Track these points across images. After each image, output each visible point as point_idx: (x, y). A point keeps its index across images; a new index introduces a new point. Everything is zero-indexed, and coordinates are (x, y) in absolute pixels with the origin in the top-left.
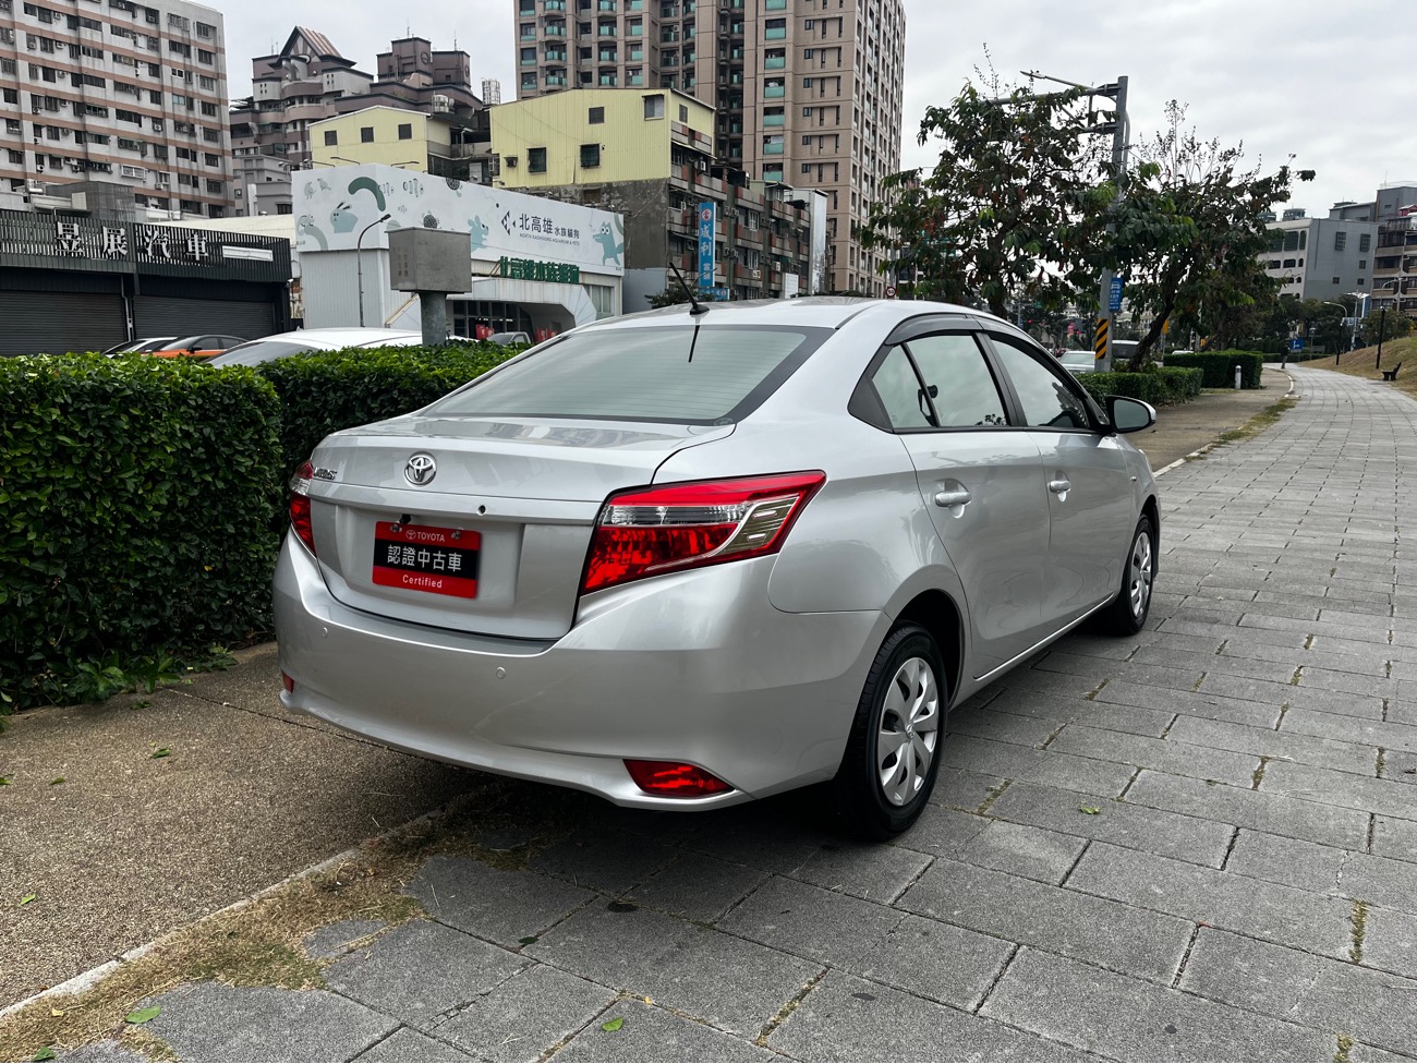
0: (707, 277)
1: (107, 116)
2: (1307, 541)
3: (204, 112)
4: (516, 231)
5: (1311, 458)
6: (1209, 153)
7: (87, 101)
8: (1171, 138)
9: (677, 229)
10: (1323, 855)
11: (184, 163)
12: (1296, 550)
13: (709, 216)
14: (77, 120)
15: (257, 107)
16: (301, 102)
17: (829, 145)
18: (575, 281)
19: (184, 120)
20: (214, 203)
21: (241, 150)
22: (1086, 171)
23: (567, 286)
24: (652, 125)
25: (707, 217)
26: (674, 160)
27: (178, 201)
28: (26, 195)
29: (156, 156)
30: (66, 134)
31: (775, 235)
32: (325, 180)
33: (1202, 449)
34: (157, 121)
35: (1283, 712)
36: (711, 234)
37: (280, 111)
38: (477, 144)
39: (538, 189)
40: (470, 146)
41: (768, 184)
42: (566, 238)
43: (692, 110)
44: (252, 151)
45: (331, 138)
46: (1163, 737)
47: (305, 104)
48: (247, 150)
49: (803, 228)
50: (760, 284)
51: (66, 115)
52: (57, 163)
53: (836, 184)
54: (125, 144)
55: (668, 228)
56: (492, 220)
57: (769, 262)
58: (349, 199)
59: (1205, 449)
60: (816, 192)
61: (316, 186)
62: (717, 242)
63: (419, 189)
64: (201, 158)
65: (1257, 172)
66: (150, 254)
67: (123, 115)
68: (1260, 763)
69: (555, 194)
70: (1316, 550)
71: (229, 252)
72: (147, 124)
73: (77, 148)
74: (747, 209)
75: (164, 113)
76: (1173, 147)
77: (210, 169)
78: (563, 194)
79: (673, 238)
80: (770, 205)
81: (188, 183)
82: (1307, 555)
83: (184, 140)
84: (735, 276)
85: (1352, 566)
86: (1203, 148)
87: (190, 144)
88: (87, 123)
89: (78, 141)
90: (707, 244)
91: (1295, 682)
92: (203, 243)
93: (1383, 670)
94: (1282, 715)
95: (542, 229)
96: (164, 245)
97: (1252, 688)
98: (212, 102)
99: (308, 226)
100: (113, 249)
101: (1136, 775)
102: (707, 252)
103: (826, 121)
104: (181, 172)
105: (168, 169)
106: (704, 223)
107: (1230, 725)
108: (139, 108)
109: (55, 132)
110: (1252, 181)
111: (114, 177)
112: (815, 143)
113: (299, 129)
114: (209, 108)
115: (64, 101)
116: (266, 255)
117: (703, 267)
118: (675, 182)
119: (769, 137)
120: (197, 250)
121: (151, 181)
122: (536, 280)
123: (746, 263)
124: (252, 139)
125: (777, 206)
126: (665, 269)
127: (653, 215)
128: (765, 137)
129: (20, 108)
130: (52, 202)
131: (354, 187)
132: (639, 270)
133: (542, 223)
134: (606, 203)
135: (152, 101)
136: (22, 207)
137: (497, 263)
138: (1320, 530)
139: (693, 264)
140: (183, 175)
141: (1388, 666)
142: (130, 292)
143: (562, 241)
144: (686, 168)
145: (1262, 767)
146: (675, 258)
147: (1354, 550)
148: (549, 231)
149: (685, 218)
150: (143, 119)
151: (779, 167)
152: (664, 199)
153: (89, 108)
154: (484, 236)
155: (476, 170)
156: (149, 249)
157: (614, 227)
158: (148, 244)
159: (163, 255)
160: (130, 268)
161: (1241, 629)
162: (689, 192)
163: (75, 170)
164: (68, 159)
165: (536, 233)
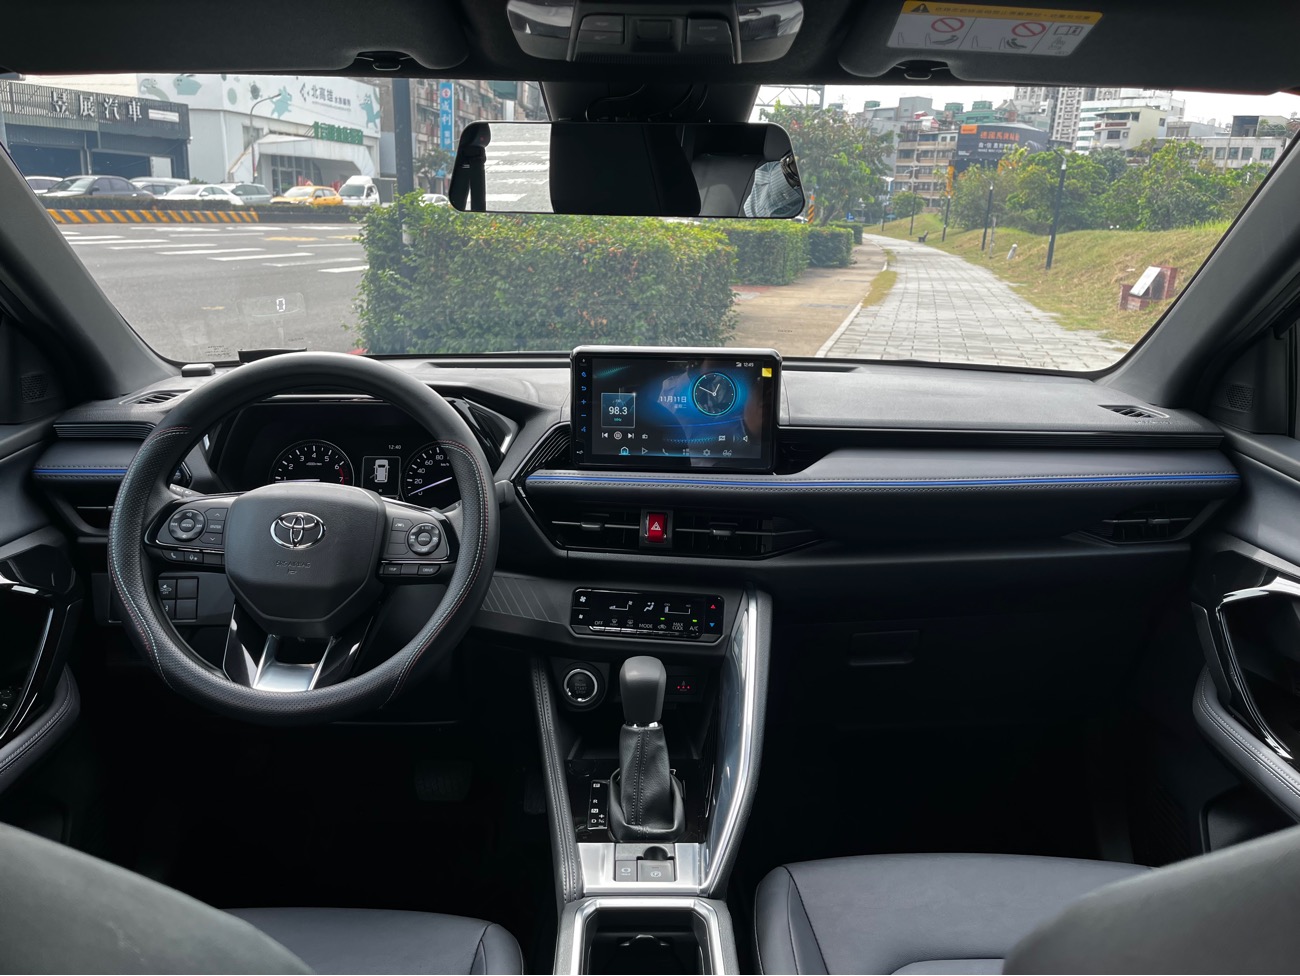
0: (446, 143)
4: (310, 99)
9: (423, 102)
13: (449, 94)
25: (446, 94)
31: (480, 105)
36: (450, 108)
42: (342, 106)
55: (416, 101)
56: (294, 90)
66: (107, 115)
71: (154, 114)
90: (447, 116)
92: (138, 108)
95: (327, 98)
96: (115, 109)
99: (150, 88)
100: (86, 112)
106: (443, 100)
116: (174, 117)
117: (443, 135)
120: (134, 114)
122: (335, 140)
133: (326, 93)
137: (310, 126)
142: (90, 146)
146: (422, 125)
148: (330, 100)
154: (289, 103)
157: (373, 97)
159: (115, 116)
160: (94, 127)
165: (322, 101)
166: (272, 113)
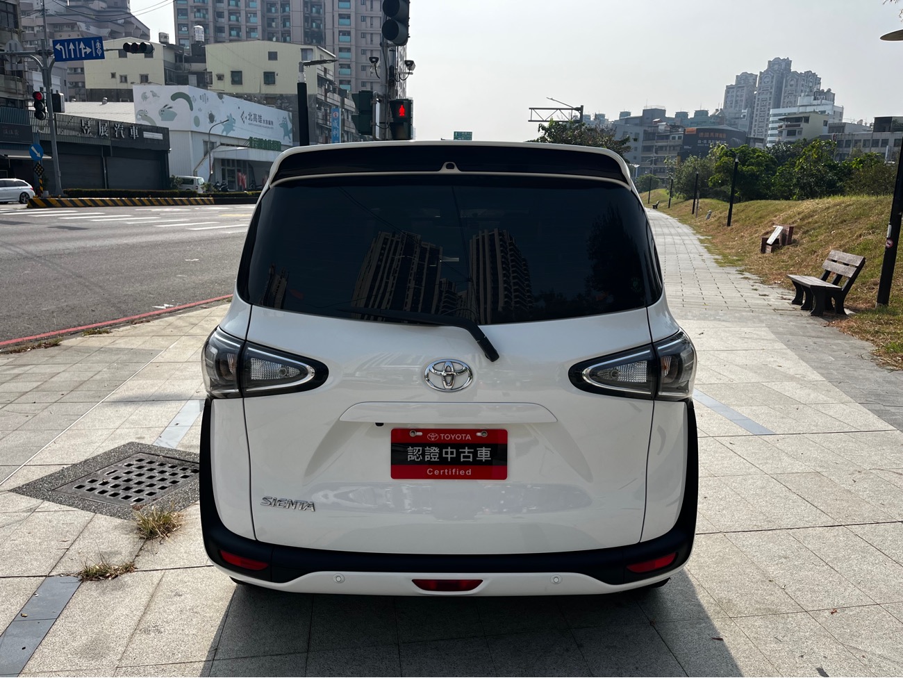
4: (247, 121)
9: (320, 121)
18: (279, 150)
25: (335, 116)
26: (319, 84)
32: (155, 92)
36: (338, 125)
38: (194, 64)
39: (237, 94)
40: (189, 65)
42: (268, 125)
56: (237, 116)
63: (208, 99)
69: (249, 98)
71: (147, 135)
78: (253, 98)
79: (318, 126)
92: (136, 131)
96: (122, 131)
99: (143, 116)
100: (103, 133)
102: (336, 134)
106: (334, 119)
116: (159, 136)
118: (319, 97)
120: (134, 134)
122: (261, 149)
128: (339, 65)
131: (174, 97)
133: (257, 117)
134: (279, 105)
137: (249, 140)
142: (107, 155)
144: (323, 88)
146: (320, 137)
148: (260, 122)
149: (323, 116)
151: (349, 82)
152: (313, 105)
154: (234, 124)
155: (193, 79)
156: (116, 133)
157: (287, 119)
159: (122, 137)
160: (108, 143)
162: (324, 101)
165: (255, 123)
166: (223, 132)
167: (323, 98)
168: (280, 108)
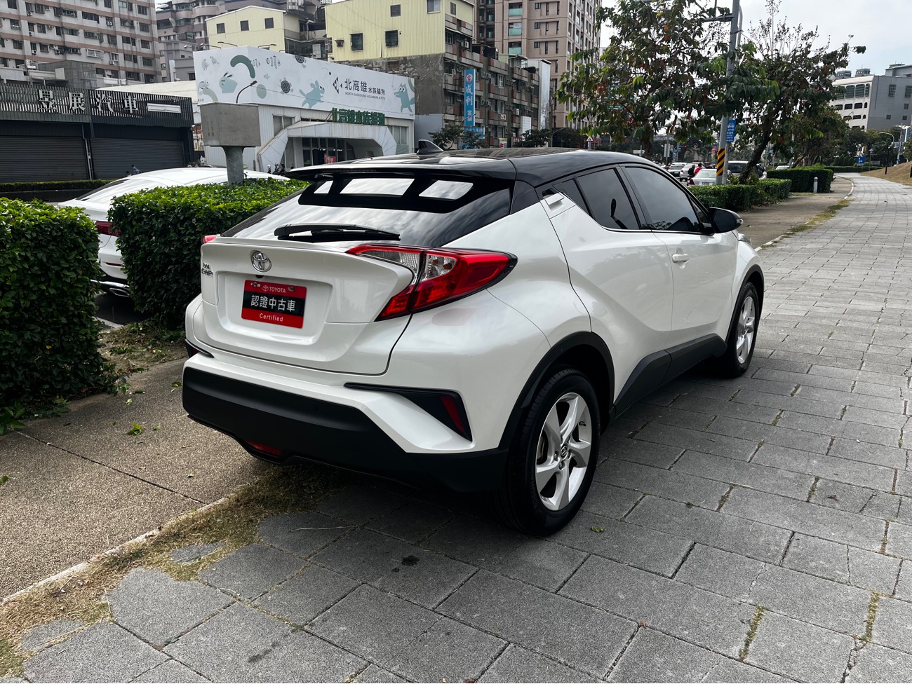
0: (470, 119)
1: (76, 17)
2: (821, 310)
3: (139, 12)
4: (343, 91)
5: (846, 245)
6: (796, 34)
7: (63, 6)
8: (769, 24)
9: (450, 87)
10: (747, 567)
11: (128, 47)
12: (812, 318)
13: (471, 78)
14: (57, 20)
15: (174, 8)
16: (203, 4)
17: (552, 28)
18: (382, 124)
19: (126, 18)
20: (149, 73)
21: (165, 37)
22: (707, 49)
23: (377, 127)
24: (431, 16)
25: (469, 80)
26: (447, 41)
27: (124, 72)
28: (25, 70)
29: (109, 42)
30: (50, 28)
31: (515, 91)
32: (214, 57)
33: (775, 240)
34: (109, 19)
35: (759, 447)
36: (472, 91)
37: (189, 10)
38: (316, 31)
39: (358, 61)
40: (313, 33)
41: (510, 56)
42: (376, 95)
43: (459, 7)
44: (172, 38)
45: (221, 28)
46: (669, 469)
47: (206, 5)
48: (169, 37)
49: (535, 86)
50: (506, 124)
51: (49, 16)
52: (45, 48)
53: (557, 55)
54: (89, 35)
56: (327, 83)
57: (511, 109)
58: (231, 70)
59: (777, 239)
60: (543, 61)
61: (209, 62)
62: (476, 96)
63: (277, 63)
64: (138, 44)
65: (827, 47)
66: (100, 109)
67: (86, 15)
68: (728, 489)
69: (369, 65)
70: (825, 318)
71: (152, 107)
72: (102, 21)
73: (58, 38)
74: (497, 74)
75: (114, 14)
76: (771, 30)
77: (145, 50)
78: (374, 64)
79: (447, 93)
80: (512, 71)
81: (131, 60)
82: (817, 321)
83: (127, 31)
84: (489, 118)
85: (845, 329)
86: (792, 31)
87: (131, 34)
88: (63, 21)
89: (58, 33)
90: (470, 97)
91: (774, 424)
92: (134, 102)
93: (839, 413)
94: (757, 450)
95: (360, 89)
96: (109, 103)
97: (744, 428)
98: (144, 5)
99: (205, 89)
100: (76, 107)
101: (641, 500)
102: (470, 103)
103: (550, 12)
104: (126, 53)
105: (117, 51)
106: (467, 83)
107: (719, 458)
108: (97, 11)
109: (42, 28)
110: (823, 54)
111: (83, 57)
112: (543, 27)
113: (202, 22)
114: (142, 10)
115: (47, 7)
116: (176, 109)
117: (467, 113)
118: (448, 56)
119: (512, 24)
120: (131, 107)
121: (106, 59)
122: (356, 123)
123: (496, 110)
124: (172, 29)
125: (517, 71)
126: (442, 115)
127: (433, 78)
128: (510, 24)
129: (19, 11)
130: (43, 75)
131: (235, 62)
132: (425, 116)
133: (360, 85)
134: (402, 71)
135: (105, 6)
136: (23, 78)
137: (330, 112)
138: (833, 302)
139: (460, 112)
140: (127, 55)
141: (844, 410)
142: (88, 135)
143: (374, 97)
144: (456, 46)
145: (729, 493)
146: (448, 107)
147: (851, 317)
148: (364, 90)
149: (455, 80)
150: (100, 17)
151: (519, 44)
152: (441, 68)
153: (64, 11)
154: (321, 94)
155: (317, 49)
156: (99, 107)
157: (408, 87)
158: (98, 103)
159: (108, 110)
160: (87, 120)
161: (753, 380)
162: (458, 62)
163: (57, 53)
164: (52, 46)
165: (356, 92)
166: (303, 105)
167: (455, 58)
168: (403, 74)
